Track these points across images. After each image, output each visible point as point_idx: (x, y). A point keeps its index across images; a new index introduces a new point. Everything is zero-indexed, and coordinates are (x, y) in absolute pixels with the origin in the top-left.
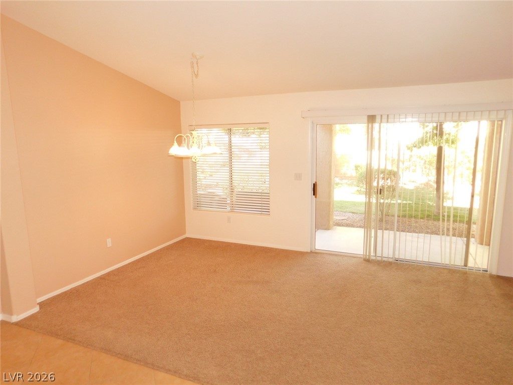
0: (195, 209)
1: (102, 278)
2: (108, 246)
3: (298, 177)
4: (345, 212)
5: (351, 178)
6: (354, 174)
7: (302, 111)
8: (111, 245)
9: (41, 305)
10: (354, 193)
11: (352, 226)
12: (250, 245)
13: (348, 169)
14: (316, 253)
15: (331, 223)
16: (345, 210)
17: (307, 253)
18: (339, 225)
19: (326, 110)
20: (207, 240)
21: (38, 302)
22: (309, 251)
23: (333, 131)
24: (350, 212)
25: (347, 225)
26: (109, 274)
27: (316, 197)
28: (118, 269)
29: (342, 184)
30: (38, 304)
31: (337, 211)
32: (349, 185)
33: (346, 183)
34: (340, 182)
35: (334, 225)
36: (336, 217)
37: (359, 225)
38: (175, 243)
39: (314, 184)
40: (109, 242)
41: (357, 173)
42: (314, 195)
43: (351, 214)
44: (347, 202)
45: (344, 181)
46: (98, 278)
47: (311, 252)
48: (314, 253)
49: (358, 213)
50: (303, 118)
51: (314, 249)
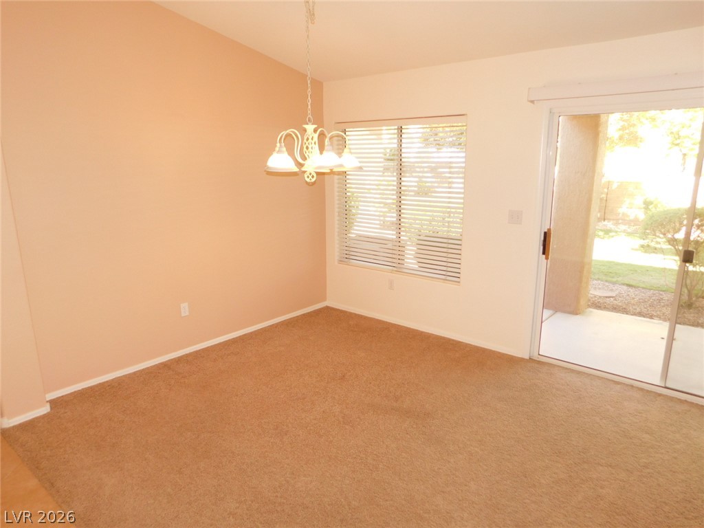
0: (341, 261)
1: (166, 366)
2: (183, 315)
3: (516, 217)
4: (614, 283)
5: (635, 222)
6: (641, 216)
7: (529, 89)
8: (187, 314)
9: (54, 403)
10: (636, 250)
11: (624, 311)
12: (422, 332)
13: (632, 209)
14: (539, 362)
15: (583, 302)
16: (614, 280)
17: (522, 360)
18: (598, 306)
19: (580, 83)
20: (356, 315)
21: (48, 399)
22: (527, 357)
23: (601, 135)
24: (624, 284)
25: (615, 309)
26: (178, 360)
27: (547, 258)
28: (197, 352)
29: (616, 232)
30: (47, 402)
31: (599, 279)
32: (629, 234)
33: (625, 231)
34: (613, 227)
35: (589, 306)
36: (596, 290)
37: (638, 310)
38: (304, 315)
39: (545, 233)
40: (185, 309)
41: (646, 213)
42: (544, 253)
43: (625, 287)
44: (621, 264)
45: (622, 227)
46: (161, 364)
47: (530, 358)
48: (535, 364)
49: (638, 287)
50: (532, 102)
51: (536, 354)
